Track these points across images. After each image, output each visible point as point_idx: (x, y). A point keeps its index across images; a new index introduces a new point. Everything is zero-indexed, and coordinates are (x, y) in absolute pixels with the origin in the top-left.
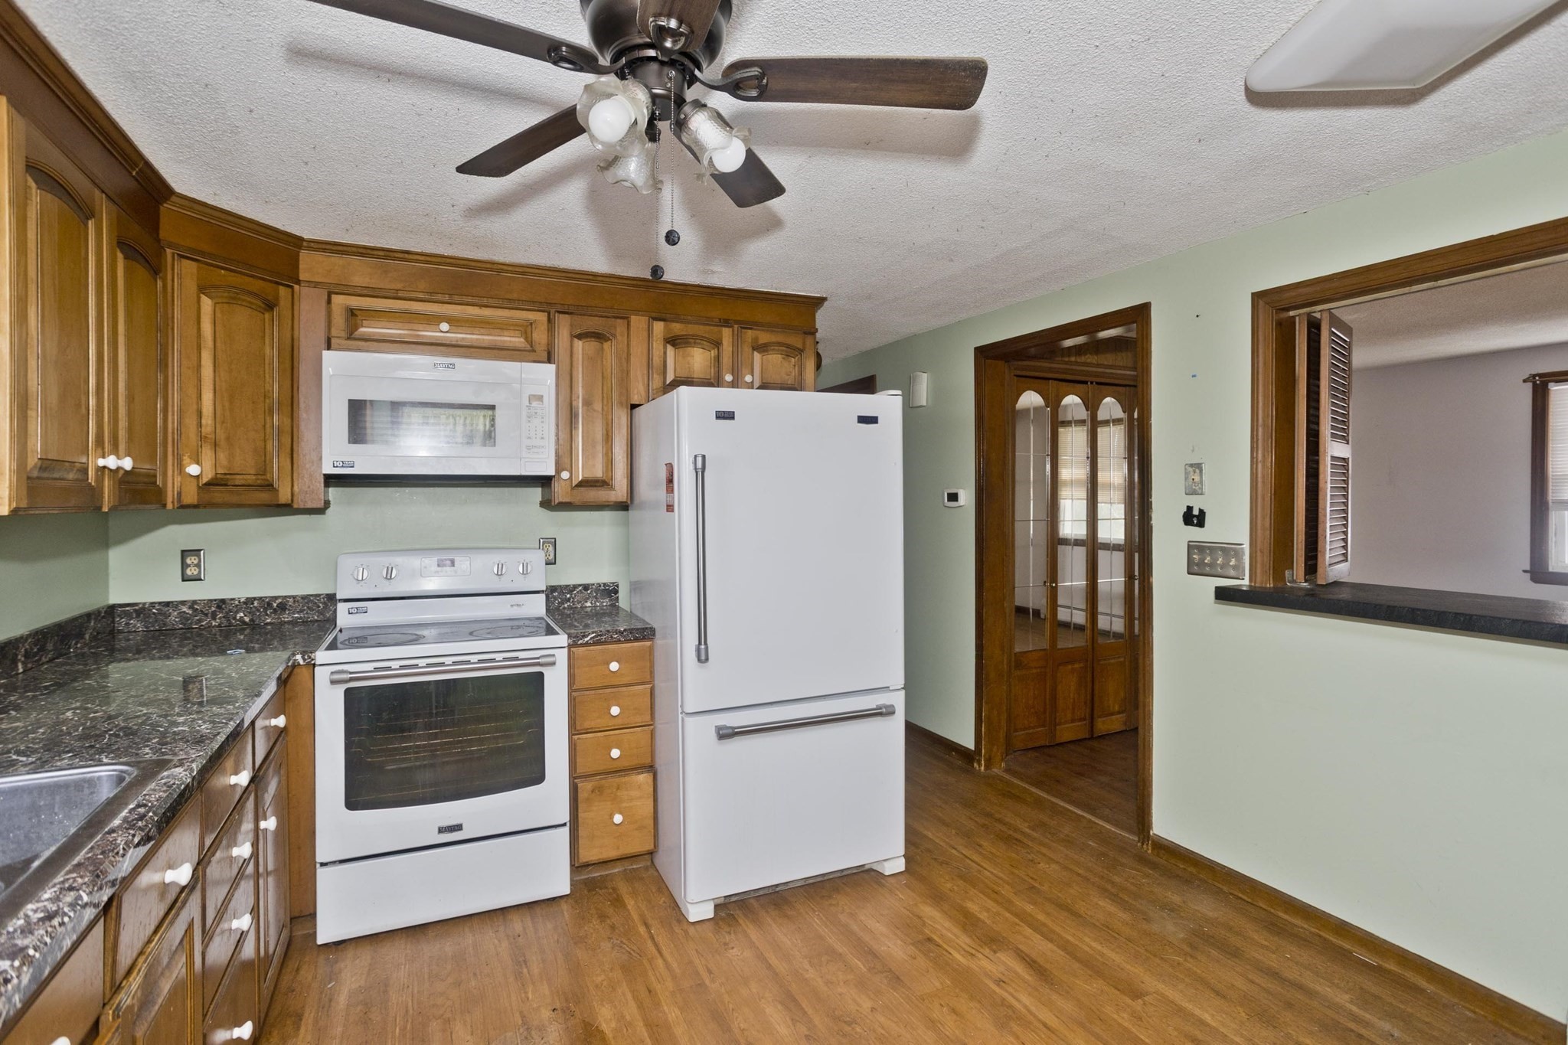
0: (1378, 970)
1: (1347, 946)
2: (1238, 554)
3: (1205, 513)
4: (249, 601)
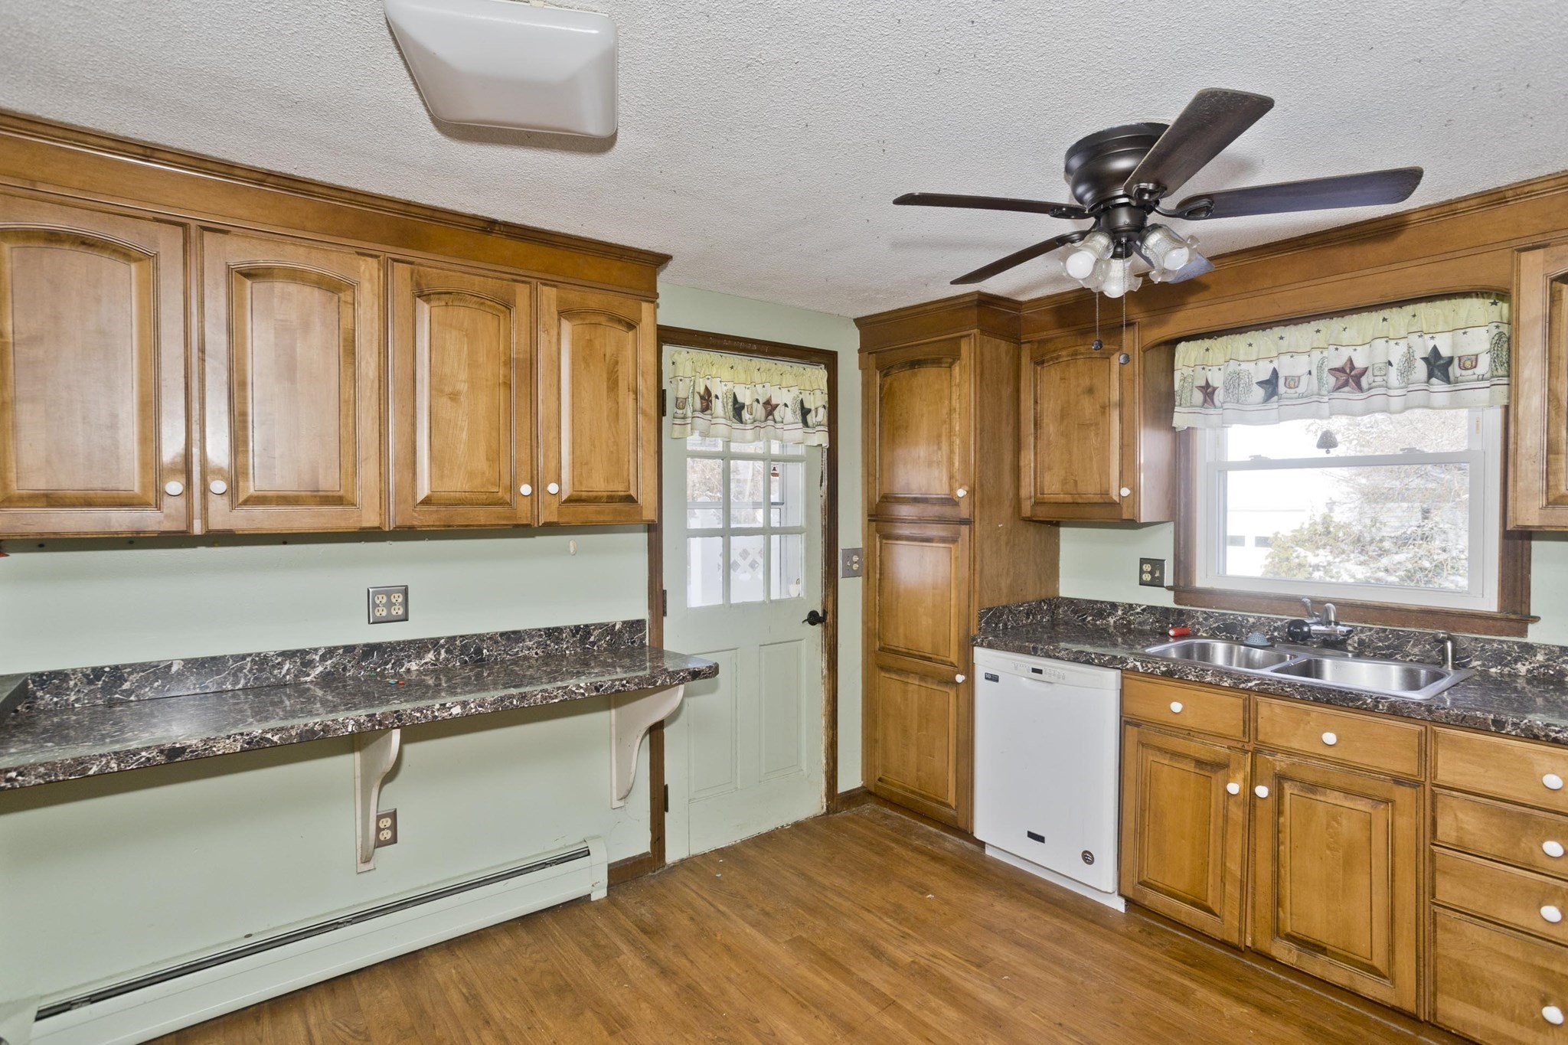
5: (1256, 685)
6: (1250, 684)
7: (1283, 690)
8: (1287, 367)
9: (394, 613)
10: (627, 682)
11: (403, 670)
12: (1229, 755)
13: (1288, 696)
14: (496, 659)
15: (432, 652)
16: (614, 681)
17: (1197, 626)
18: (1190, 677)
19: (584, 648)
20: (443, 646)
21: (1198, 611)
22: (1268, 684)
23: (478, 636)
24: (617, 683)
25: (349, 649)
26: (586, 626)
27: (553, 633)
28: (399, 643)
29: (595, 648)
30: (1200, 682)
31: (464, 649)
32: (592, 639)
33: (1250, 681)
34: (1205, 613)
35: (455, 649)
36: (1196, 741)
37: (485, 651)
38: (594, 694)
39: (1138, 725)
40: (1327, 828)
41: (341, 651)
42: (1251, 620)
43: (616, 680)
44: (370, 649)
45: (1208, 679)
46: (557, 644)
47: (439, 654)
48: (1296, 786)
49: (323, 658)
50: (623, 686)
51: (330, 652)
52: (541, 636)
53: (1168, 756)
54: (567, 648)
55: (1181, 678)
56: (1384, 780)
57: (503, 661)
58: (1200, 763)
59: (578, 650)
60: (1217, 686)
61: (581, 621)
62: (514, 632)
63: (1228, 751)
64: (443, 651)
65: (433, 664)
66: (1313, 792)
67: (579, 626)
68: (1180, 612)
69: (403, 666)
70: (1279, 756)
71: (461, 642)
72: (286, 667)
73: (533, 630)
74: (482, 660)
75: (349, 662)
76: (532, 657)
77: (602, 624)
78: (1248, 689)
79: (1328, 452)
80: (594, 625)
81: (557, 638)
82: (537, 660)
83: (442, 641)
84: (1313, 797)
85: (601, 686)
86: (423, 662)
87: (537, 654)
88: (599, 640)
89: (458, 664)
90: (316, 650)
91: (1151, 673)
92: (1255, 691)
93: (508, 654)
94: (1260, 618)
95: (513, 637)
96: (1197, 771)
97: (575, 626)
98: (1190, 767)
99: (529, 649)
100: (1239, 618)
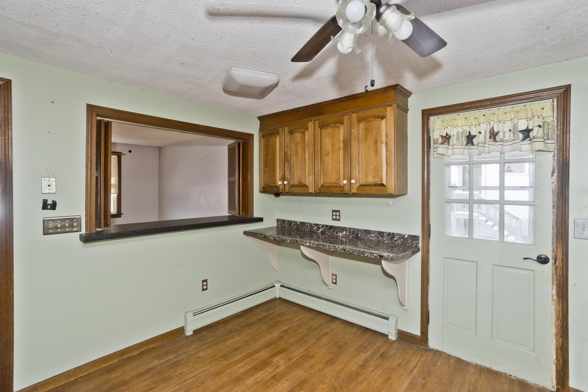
0: (141, 353)
1: (129, 355)
2: (79, 220)
3: (56, 202)
9: (337, 218)
10: (354, 251)
11: (338, 235)
14: (362, 238)
15: (345, 231)
16: (350, 249)
19: (392, 242)
20: (348, 230)
23: (358, 229)
24: (351, 250)
25: (327, 226)
26: (393, 233)
27: (381, 233)
28: (337, 227)
29: (396, 243)
31: (353, 232)
32: (395, 239)
35: (351, 232)
37: (359, 235)
38: (343, 252)
41: (325, 226)
43: (351, 249)
44: (331, 227)
46: (382, 238)
47: (347, 232)
49: (322, 227)
50: (353, 252)
51: (323, 226)
52: (376, 233)
54: (386, 240)
57: (364, 239)
59: (390, 242)
61: (392, 231)
62: (368, 230)
64: (348, 232)
65: (345, 235)
67: (390, 233)
69: (338, 234)
71: (353, 230)
72: (315, 228)
73: (374, 231)
74: (358, 237)
75: (327, 229)
76: (373, 241)
77: (400, 234)
80: (396, 233)
81: (382, 236)
82: (375, 241)
83: (348, 229)
85: (346, 250)
86: (343, 234)
87: (375, 239)
88: (398, 240)
89: (352, 237)
90: (320, 225)
93: (366, 237)
95: (368, 232)
97: (389, 233)
99: (372, 237)
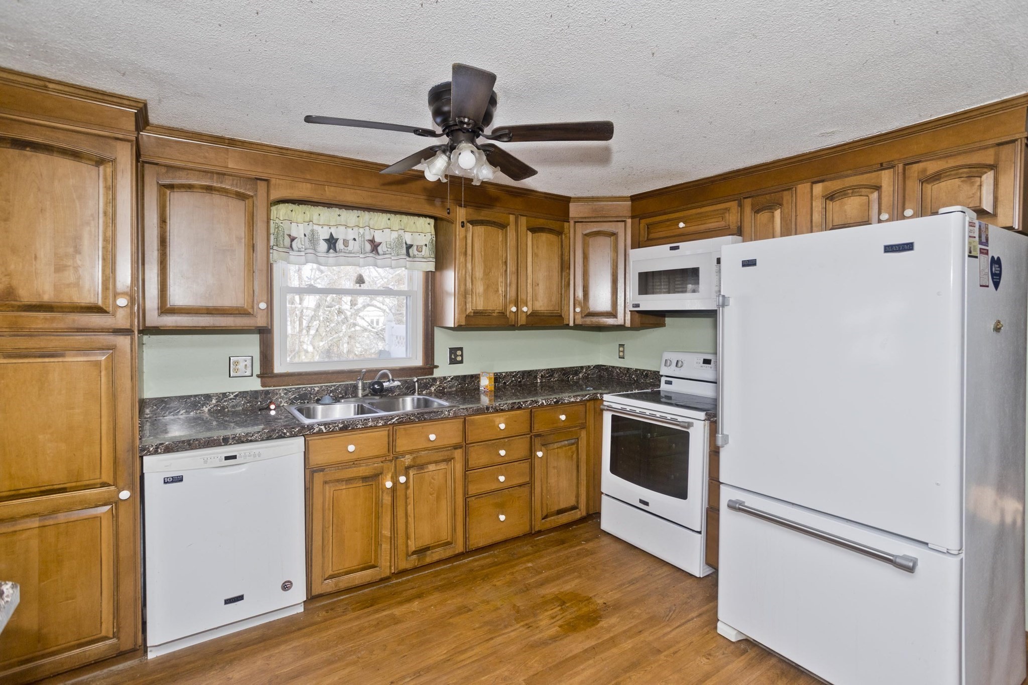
4: (637, 370)
5: (396, 420)
6: (393, 421)
7: (410, 419)
8: (340, 233)
12: (382, 467)
13: (412, 421)
17: (280, 400)
18: (359, 426)
21: (280, 390)
22: (402, 418)
30: (365, 427)
33: (393, 419)
34: (285, 389)
36: (363, 466)
39: (322, 470)
40: (430, 484)
42: (316, 389)
45: (370, 424)
48: (414, 469)
53: (344, 483)
55: (353, 429)
56: (451, 450)
58: (365, 479)
60: (376, 426)
63: (382, 464)
66: (422, 469)
68: (267, 392)
70: (407, 456)
78: (392, 424)
79: (360, 286)
84: (423, 471)
91: (332, 431)
92: (396, 424)
94: (322, 387)
96: (364, 484)
98: (360, 484)
100: (309, 389)
